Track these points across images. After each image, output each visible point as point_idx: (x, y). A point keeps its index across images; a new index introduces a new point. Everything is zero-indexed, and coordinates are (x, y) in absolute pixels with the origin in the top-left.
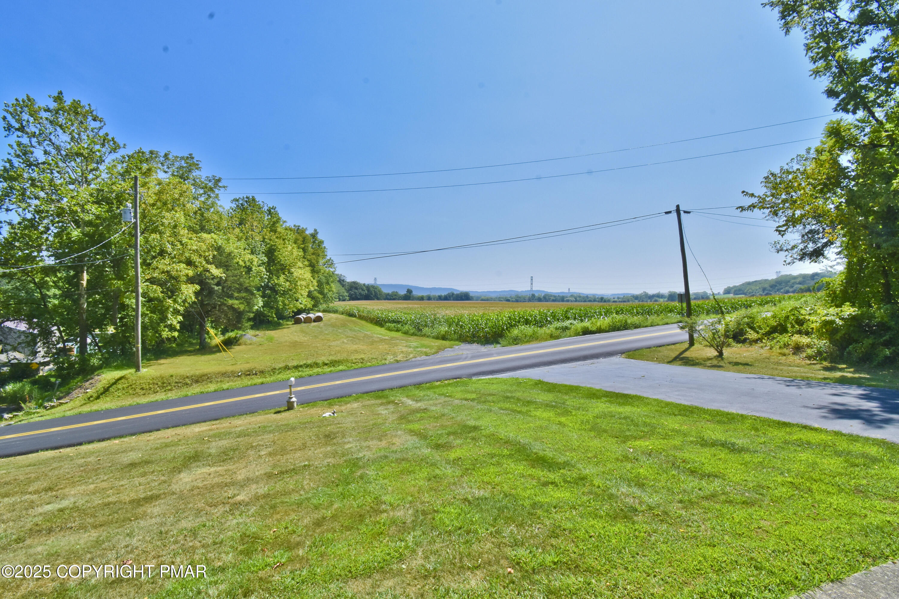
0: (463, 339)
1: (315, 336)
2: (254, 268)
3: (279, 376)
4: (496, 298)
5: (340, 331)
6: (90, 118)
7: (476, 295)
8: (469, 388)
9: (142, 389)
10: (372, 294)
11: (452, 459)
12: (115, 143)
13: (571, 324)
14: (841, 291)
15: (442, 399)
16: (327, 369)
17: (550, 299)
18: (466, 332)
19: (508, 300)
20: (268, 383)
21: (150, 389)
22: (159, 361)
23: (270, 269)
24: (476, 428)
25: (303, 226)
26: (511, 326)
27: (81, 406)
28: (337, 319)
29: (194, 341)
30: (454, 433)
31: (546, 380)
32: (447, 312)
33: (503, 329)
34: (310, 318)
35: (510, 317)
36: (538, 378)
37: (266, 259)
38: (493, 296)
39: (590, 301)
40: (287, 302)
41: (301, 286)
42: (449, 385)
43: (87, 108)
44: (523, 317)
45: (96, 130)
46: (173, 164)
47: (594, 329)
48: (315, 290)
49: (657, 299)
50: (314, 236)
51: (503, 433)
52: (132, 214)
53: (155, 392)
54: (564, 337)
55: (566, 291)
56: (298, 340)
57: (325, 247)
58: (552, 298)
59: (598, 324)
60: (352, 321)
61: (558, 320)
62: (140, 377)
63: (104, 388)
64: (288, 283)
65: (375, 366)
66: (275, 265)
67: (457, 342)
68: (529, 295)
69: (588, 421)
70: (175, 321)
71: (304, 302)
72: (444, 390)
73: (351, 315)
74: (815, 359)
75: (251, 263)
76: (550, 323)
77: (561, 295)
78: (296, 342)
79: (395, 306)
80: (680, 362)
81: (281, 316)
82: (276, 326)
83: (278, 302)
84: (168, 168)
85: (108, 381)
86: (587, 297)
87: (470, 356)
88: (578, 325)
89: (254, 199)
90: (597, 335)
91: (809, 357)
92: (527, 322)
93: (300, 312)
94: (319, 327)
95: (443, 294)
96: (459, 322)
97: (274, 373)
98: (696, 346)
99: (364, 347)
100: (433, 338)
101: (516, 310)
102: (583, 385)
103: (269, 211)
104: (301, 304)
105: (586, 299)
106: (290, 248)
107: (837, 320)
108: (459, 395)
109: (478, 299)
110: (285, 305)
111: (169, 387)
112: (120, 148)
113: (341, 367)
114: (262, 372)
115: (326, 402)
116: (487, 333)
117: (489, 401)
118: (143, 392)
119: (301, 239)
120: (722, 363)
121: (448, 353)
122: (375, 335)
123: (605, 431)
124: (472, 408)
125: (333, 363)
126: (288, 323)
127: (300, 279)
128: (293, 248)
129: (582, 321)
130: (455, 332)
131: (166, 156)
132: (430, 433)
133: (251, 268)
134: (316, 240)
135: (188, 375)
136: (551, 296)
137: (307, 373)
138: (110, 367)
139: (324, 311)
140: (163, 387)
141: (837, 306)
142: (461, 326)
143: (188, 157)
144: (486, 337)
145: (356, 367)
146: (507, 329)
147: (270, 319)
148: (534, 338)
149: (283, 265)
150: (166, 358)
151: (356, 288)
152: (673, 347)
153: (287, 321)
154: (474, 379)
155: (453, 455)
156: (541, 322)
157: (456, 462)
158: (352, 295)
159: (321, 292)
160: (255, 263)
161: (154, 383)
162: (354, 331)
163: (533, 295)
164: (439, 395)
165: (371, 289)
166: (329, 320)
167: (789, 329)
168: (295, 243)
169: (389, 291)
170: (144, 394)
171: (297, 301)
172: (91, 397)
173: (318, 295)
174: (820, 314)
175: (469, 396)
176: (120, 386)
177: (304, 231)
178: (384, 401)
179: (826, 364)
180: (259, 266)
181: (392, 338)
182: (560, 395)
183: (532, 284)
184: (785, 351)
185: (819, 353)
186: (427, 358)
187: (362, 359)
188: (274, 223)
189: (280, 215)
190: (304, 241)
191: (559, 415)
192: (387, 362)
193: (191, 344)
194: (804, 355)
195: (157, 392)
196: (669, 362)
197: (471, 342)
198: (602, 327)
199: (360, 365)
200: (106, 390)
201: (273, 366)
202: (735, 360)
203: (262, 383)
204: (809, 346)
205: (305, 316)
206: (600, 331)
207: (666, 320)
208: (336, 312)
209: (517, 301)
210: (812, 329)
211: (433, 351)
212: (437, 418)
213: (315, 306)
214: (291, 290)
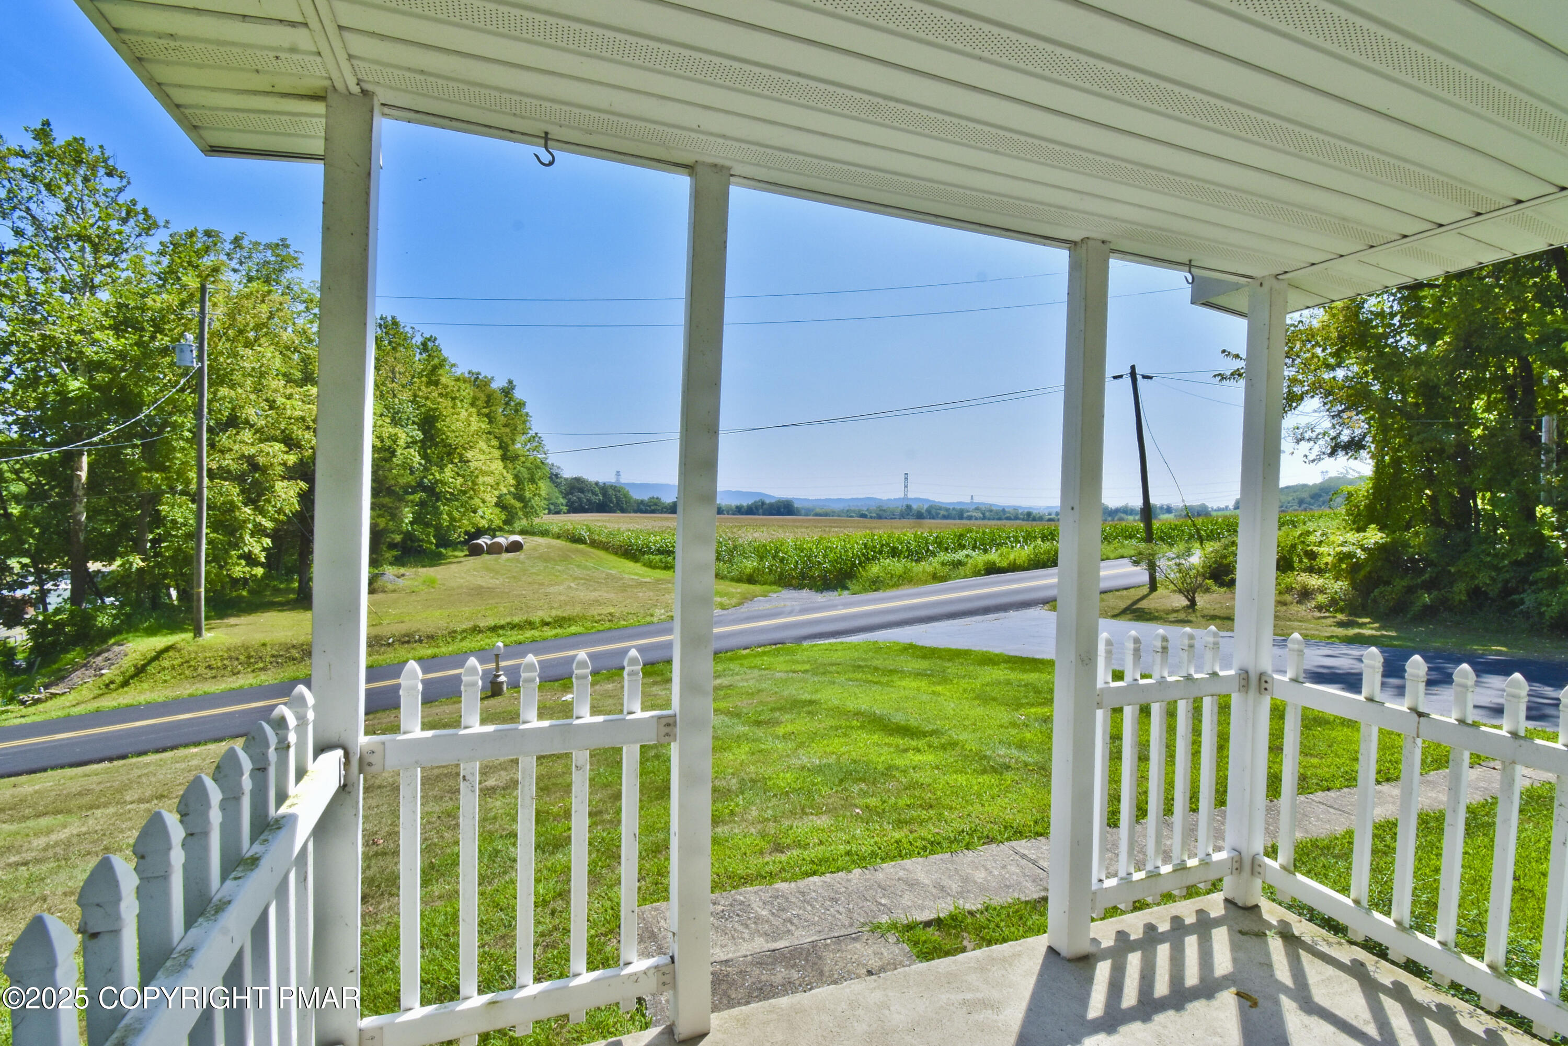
0: (785, 581)
1: (514, 577)
2: (399, 452)
3: (464, 644)
4: (842, 511)
5: (559, 568)
6: (102, 172)
7: (807, 505)
8: (798, 657)
9: (209, 667)
10: (611, 502)
11: (781, 734)
12: (147, 216)
13: (967, 556)
14: (1365, 506)
15: (756, 673)
16: (549, 632)
17: (938, 514)
18: (791, 569)
19: (863, 516)
20: (443, 657)
21: (225, 667)
22: (226, 621)
23: (425, 452)
24: (811, 702)
25: (485, 373)
26: (868, 559)
27: (95, 698)
28: (549, 546)
29: (282, 586)
30: (780, 709)
31: (921, 643)
32: (756, 535)
33: (854, 564)
34: (499, 544)
35: (865, 545)
36: (908, 641)
37: (419, 435)
38: (837, 507)
39: (1008, 519)
40: (456, 514)
41: (484, 484)
42: (764, 653)
43: (98, 152)
44: (888, 545)
45: (112, 194)
46: (250, 257)
47: (1005, 564)
48: (510, 493)
49: (1123, 515)
50: (507, 392)
51: (851, 705)
52: (195, 353)
53: (235, 673)
54: (955, 578)
55: (967, 500)
56: (484, 584)
57: (527, 415)
58: (942, 513)
59: (1012, 557)
60: (577, 550)
61: (947, 549)
62: (203, 647)
63: (135, 666)
64: (460, 480)
65: (634, 627)
66: (436, 445)
67: (774, 587)
68: (901, 506)
69: (973, 690)
70: (257, 546)
71: (488, 514)
72: (758, 661)
73: (577, 540)
74: (1327, 611)
75: (395, 442)
76: (933, 554)
77: (958, 507)
78: (481, 587)
79: (658, 524)
80: (1130, 616)
81: (444, 541)
82: (433, 558)
83: (441, 513)
84: (241, 263)
85: (143, 655)
86: (1004, 510)
87: (798, 608)
88: (979, 558)
89: (395, 323)
90: (1009, 575)
91: (1319, 608)
92: (894, 553)
93: (479, 533)
94: (518, 561)
95: (745, 502)
96: (777, 552)
97: (453, 638)
98: (1161, 591)
99: (612, 595)
100: (733, 579)
101: (876, 532)
102: (977, 649)
103: (424, 344)
104: (482, 517)
105: (1001, 515)
106: (464, 414)
107: (1359, 551)
108: (783, 667)
109: (808, 512)
110: (452, 519)
111: (261, 665)
112: (158, 227)
113: (573, 629)
114: (431, 637)
115: (557, 684)
116: (827, 571)
117: (830, 672)
118: (210, 673)
119: (483, 397)
120: (1192, 618)
121: (760, 605)
122: (626, 576)
123: (994, 699)
124: (806, 681)
125: (560, 622)
126: (456, 553)
127: (484, 473)
128: (470, 415)
129: (985, 551)
130: (771, 570)
131: (237, 241)
132: (745, 710)
133: (395, 451)
134: (511, 399)
135: (295, 642)
136: (940, 508)
137: (514, 638)
138: (137, 630)
139: (522, 532)
140: (249, 664)
141: (1359, 530)
142: (782, 560)
143: (277, 245)
144: (824, 578)
145: (601, 628)
146: (860, 564)
147: (425, 545)
148: (905, 579)
149: (450, 445)
150: (238, 616)
151: (581, 490)
152: (1125, 592)
153: (454, 550)
154: (806, 644)
155: (781, 731)
156: (917, 553)
157: (785, 737)
158: (573, 503)
159: (520, 497)
160: (401, 442)
161: (231, 658)
162: (586, 568)
163: (909, 507)
164: (750, 668)
165: (611, 492)
166: (535, 549)
167: (1296, 565)
168: (473, 404)
169: (644, 496)
170: (214, 677)
171: (475, 512)
172: (112, 682)
173: (513, 501)
174: (1333, 542)
175: (799, 667)
176: (166, 663)
177: (487, 382)
178: (659, 679)
179: (1341, 617)
180: (408, 447)
181: (658, 581)
182: (939, 662)
183: (906, 487)
184: (1288, 598)
185: (1333, 602)
186: (725, 612)
187: (611, 614)
188: (435, 368)
189: (445, 353)
190: (489, 401)
191: (934, 684)
192: (655, 620)
193: (277, 591)
194: (1313, 604)
195: (239, 673)
196: (1115, 616)
197: (800, 587)
198: (1018, 562)
199: (608, 625)
200: (140, 671)
201: (451, 626)
202: (1212, 613)
203: (434, 657)
204: (1322, 590)
205: (489, 542)
206: (1014, 568)
207: (1121, 551)
208: (544, 533)
209: (880, 517)
210: (1327, 564)
211: (734, 601)
212: (752, 694)
213: (507, 522)
214: (464, 493)
